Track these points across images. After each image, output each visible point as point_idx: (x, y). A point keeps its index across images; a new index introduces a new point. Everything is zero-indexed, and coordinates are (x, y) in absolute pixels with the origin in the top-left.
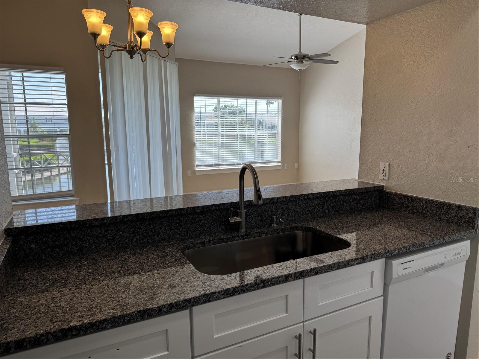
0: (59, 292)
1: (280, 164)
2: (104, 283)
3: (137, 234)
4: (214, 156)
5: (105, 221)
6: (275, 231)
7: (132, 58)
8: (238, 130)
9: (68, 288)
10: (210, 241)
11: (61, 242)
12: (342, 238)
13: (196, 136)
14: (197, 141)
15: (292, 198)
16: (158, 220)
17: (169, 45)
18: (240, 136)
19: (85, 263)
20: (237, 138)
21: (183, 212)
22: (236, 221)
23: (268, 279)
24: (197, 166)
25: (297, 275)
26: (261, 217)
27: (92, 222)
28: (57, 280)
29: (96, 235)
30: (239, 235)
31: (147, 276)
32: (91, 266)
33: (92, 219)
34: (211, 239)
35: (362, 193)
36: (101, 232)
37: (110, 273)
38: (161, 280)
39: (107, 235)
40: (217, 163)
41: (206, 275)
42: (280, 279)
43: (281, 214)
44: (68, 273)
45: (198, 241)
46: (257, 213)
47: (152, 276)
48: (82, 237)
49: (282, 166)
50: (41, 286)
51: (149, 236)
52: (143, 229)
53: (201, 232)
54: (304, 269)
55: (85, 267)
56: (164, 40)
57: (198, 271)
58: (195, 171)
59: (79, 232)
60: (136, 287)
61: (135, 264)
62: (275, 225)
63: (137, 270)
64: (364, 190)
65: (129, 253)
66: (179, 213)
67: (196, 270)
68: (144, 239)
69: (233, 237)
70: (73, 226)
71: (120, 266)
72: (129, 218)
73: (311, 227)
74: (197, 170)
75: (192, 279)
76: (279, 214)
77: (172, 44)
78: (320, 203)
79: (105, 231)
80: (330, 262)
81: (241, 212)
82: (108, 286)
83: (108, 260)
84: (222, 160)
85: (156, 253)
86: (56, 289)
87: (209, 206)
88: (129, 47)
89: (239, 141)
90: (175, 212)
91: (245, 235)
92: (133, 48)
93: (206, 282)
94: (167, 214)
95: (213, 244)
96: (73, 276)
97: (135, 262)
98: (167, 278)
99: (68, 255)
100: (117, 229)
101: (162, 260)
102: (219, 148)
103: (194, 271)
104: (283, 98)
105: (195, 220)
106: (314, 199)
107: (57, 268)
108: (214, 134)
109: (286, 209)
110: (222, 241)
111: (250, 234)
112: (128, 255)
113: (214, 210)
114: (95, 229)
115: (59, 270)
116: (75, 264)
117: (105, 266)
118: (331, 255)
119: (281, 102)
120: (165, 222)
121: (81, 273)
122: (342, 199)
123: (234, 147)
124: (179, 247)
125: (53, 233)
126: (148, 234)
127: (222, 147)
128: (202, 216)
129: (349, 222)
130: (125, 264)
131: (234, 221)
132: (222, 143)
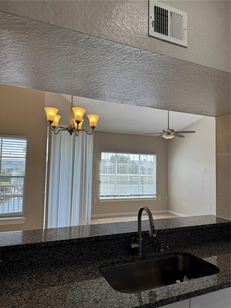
0: (17, 301)
2: (48, 295)
3: (68, 254)
4: (112, 190)
5: (49, 244)
6: (163, 255)
7: (71, 134)
8: (128, 174)
9: (23, 298)
10: (118, 262)
11: (19, 259)
12: (212, 263)
13: (101, 177)
14: (101, 180)
15: (174, 230)
16: (83, 244)
17: (93, 128)
18: (129, 177)
19: (34, 276)
20: (127, 178)
21: (100, 239)
22: (135, 246)
23: (165, 299)
24: (101, 196)
25: (185, 296)
26: (152, 244)
27: (40, 244)
28: (15, 290)
29: (42, 254)
30: (138, 258)
31: (77, 291)
32: (38, 278)
33: (41, 243)
34: (119, 260)
35: (221, 227)
36: (46, 251)
37: (52, 286)
38: (87, 294)
39: (49, 254)
40: (114, 195)
41: (119, 292)
42: (173, 299)
43: (166, 242)
44: (23, 284)
45: (110, 262)
46: (149, 240)
47: (81, 291)
48: (33, 255)
49: (156, 198)
50: (5, 295)
51: (76, 256)
52: (73, 250)
53: (111, 254)
54: (190, 291)
55: (34, 280)
56: (91, 125)
57: (113, 289)
58: (99, 200)
59: (31, 251)
60: (70, 300)
61: (68, 279)
62: (162, 250)
63: (70, 285)
64: (222, 225)
65: (63, 269)
66: (97, 239)
67: (111, 288)
68: (73, 258)
69: (134, 259)
70: (28, 247)
71: (58, 280)
72: (65, 242)
73: (188, 253)
74: (101, 199)
75: (109, 295)
76: (164, 242)
77: (95, 127)
78: (192, 234)
79: (48, 251)
80: (208, 286)
81: (139, 241)
82: (51, 298)
83: (50, 274)
84: (117, 193)
85: (82, 270)
86: (15, 298)
87: (117, 234)
88: (70, 129)
89: (128, 181)
90: (95, 239)
91: (142, 258)
92: (72, 129)
93: (120, 299)
94: (89, 240)
95: (120, 264)
96: (26, 287)
97: (68, 277)
98: (91, 293)
99: (22, 268)
100: (56, 250)
101: (86, 276)
102: (116, 184)
103: (110, 289)
104: (157, 155)
105: (108, 245)
106: (188, 231)
107: (15, 279)
108: (112, 176)
109: (170, 238)
110: (126, 261)
111: (145, 257)
112: (63, 271)
113: (120, 238)
114: (42, 249)
115: (17, 281)
116: (27, 277)
117: (48, 279)
118: (207, 279)
119: (156, 157)
120: (87, 246)
121: (31, 284)
122: (207, 231)
123: (125, 184)
124: (97, 266)
125: (15, 252)
126: (76, 254)
127: (117, 184)
128: (112, 242)
129: (214, 249)
130: (62, 278)
131: (134, 247)
132: (117, 181)
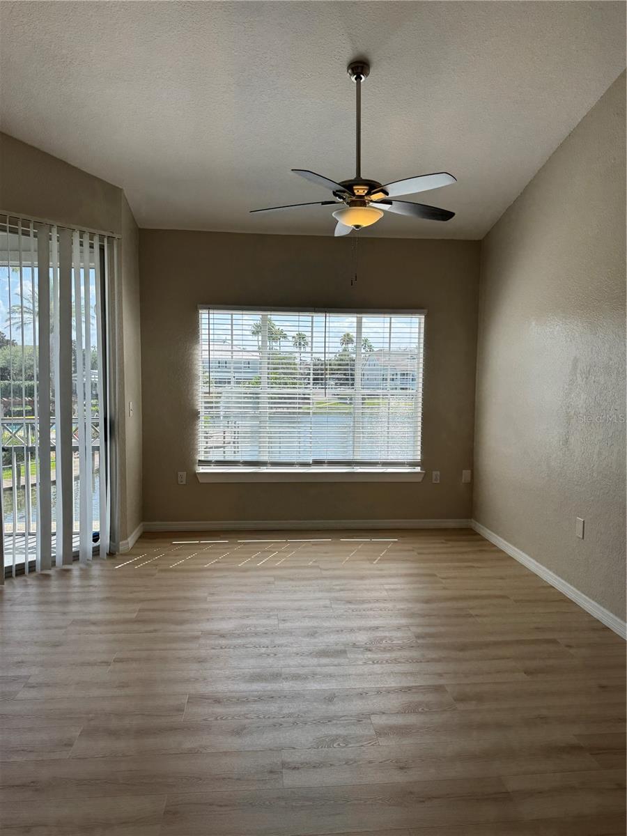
1: (418, 469)
8: (311, 385)
20: (309, 403)
24: (201, 462)
49: (423, 476)
74: (200, 471)
89: (312, 411)
104: (426, 312)
108: (250, 394)
119: (423, 321)
